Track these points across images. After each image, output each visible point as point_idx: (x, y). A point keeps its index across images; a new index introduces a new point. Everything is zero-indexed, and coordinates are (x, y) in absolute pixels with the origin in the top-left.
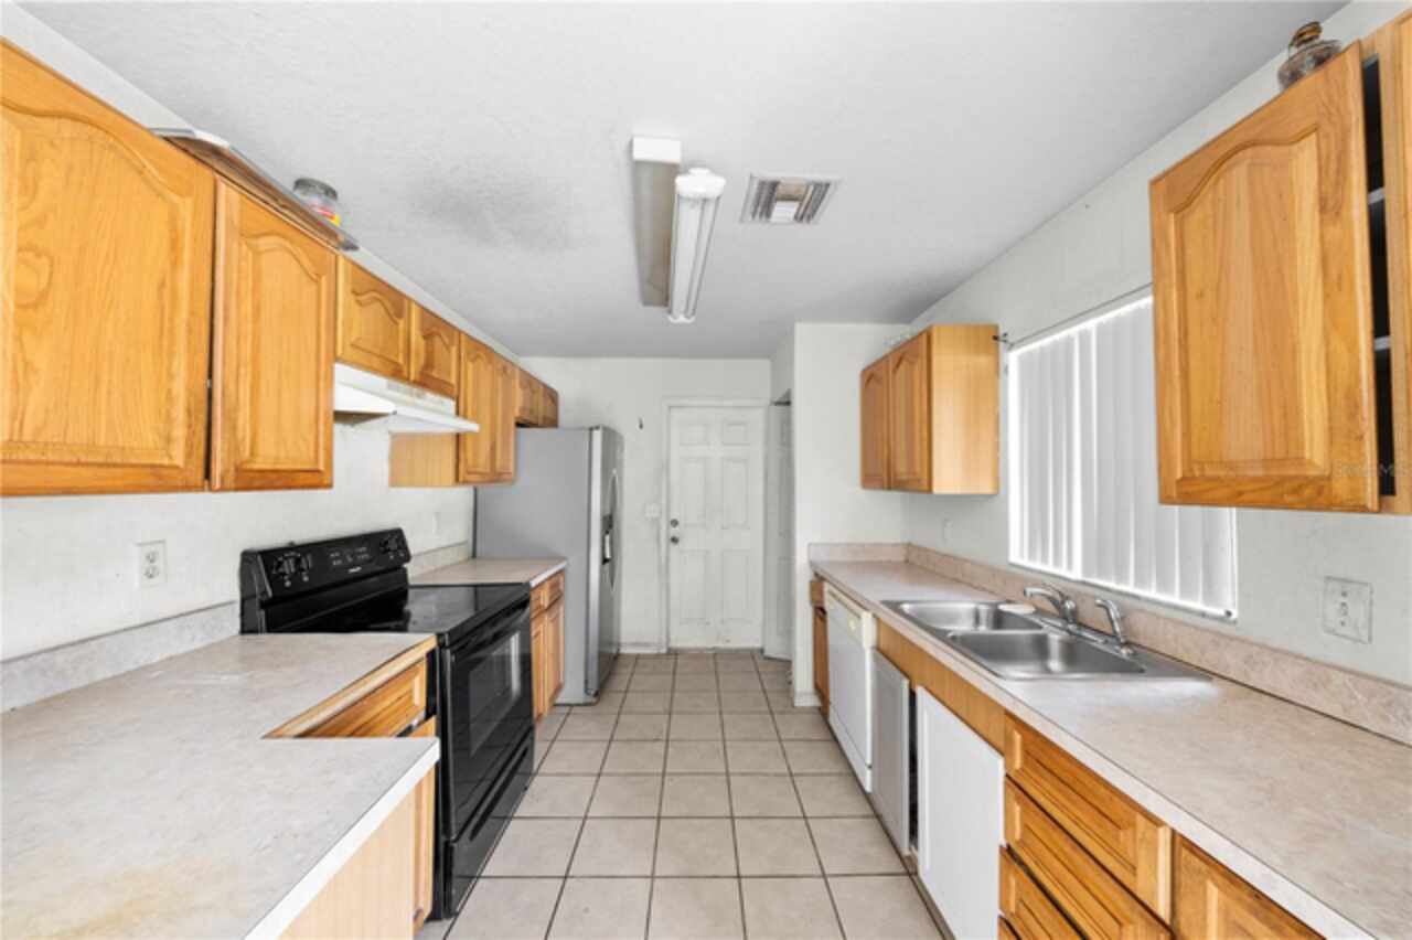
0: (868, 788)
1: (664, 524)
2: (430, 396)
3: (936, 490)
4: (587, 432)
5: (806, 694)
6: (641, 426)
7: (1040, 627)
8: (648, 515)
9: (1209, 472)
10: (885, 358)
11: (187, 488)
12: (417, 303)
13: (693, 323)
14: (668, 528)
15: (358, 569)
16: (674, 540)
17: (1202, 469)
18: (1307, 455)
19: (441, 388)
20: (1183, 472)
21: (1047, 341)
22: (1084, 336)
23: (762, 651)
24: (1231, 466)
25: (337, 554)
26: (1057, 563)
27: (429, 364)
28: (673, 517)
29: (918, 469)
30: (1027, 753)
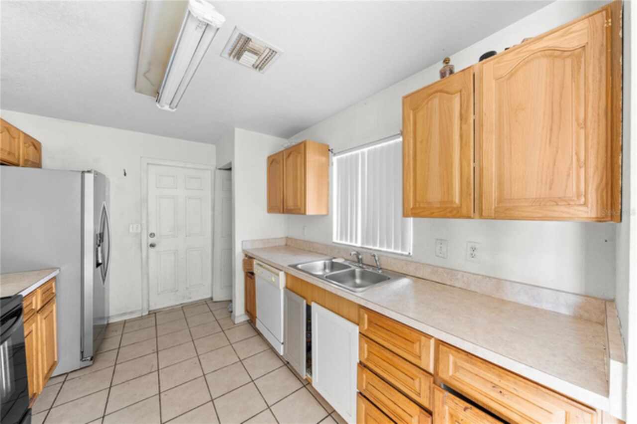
0: (281, 353)
1: (145, 237)
3: (307, 213)
4: (77, 174)
5: (241, 316)
6: (125, 174)
7: (350, 267)
9: (422, 205)
10: (282, 152)
13: (174, 113)
14: (148, 238)
16: (152, 246)
17: (419, 204)
18: (454, 200)
20: (413, 206)
21: (348, 154)
22: (363, 154)
23: (212, 299)
24: (429, 203)
26: (351, 241)
28: (151, 231)
29: (299, 204)
30: (370, 322)
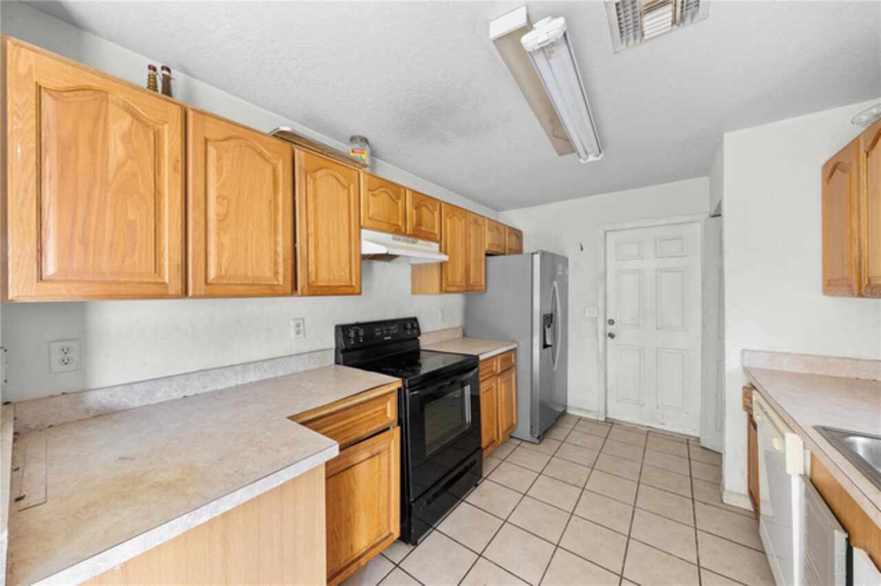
1: (602, 322)
2: (420, 242)
4: (530, 255)
5: (738, 495)
6: (582, 249)
8: (587, 315)
10: (856, 141)
11: (285, 295)
12: (410, 190)
13: (602, 159)
14: (605, 326)
15: (389, 338)
16: (611, 336)
19: (428, 237)
23: (698, 440)
25: (379, 329)
27: (419, 223)
28: (609, 317)
